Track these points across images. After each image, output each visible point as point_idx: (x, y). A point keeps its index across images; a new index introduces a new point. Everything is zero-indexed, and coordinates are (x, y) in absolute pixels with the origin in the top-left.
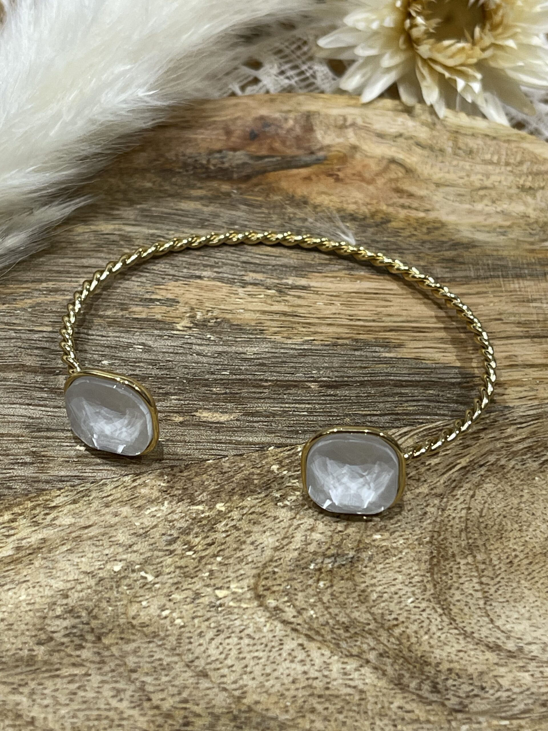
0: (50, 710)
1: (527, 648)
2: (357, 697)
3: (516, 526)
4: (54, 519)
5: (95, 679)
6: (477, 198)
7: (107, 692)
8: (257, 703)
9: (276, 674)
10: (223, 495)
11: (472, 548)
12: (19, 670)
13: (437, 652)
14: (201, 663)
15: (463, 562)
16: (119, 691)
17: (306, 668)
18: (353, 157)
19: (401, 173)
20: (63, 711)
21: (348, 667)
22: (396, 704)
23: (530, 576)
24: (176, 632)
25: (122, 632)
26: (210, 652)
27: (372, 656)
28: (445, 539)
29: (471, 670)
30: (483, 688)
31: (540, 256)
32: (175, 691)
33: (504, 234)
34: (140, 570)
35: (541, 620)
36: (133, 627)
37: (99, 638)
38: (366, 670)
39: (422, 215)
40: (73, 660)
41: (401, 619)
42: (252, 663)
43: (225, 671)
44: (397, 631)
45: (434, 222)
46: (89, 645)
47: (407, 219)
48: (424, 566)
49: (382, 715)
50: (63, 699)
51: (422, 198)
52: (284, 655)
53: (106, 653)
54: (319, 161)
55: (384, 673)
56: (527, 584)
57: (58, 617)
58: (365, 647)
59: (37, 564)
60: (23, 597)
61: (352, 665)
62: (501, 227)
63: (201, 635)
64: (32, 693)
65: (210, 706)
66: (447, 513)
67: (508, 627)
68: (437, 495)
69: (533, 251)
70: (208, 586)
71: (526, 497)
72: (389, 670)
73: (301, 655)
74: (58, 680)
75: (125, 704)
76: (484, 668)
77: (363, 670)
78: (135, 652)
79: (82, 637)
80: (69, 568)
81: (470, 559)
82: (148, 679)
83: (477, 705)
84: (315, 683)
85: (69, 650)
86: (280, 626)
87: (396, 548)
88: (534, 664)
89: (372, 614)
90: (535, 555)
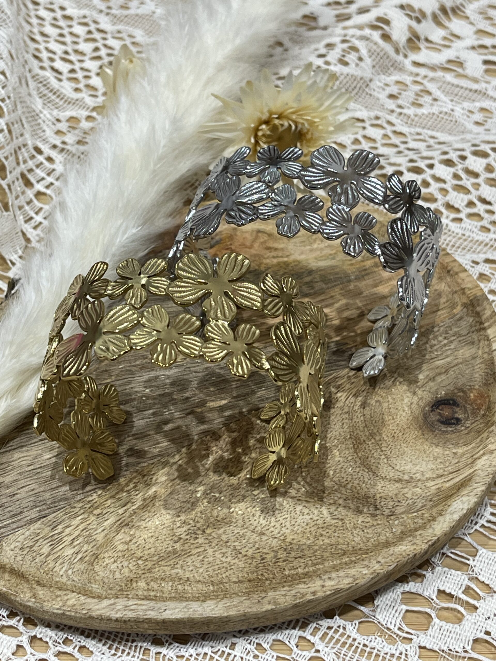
0: (194, 571)
1: (414, 476)
2: (340, 523)
3: (390, 417)
4: (156, 480)
5: (210, 551)
6: (312, 241)
7: (218, 555)
8: (293, 539)
9: (297, 523)
10: (238, 444)
11: (372, 435)
12: (171, 558)
13: (372, 490)
14: (259, 528)
15: (370, 443)
16: (224, 553)
17: (311, 516)
18: (236, 235)
19: (266, 238)
20: (201, 570)
21: (331, 510)
22: (360, 521)
23: (405, 441)
24: (241, 518)
25: (214, 525)
26: (261, 522)
27: (341, 501)
28: (357, 434)
29: (390, 494)
30: (399, 501)
31: (357, 266)
32: (251, 545)
33: (333, 259)
34: (210, 493)
35: (417, 461)
36: (219, 521)
37: (204, 531)
38: (340, 509)
39: (286, 259)
40: (195, 545)
41: (349, 480)
42: (284, 521)
43: (272, 529)
44: (349, 486)
45: (294, 262)
46: (200, 536)
47: (279, 264)
48: (352, 451)
49: (355, 528)
50: (198, 565)
51: (282, 249)
52: (298, 513)
53: (210, 538)
54: (218, 243)
55: (350, 508)
56: (405, 445)
57: (179, 527)
58: (336, 498)
59: (157, 505)
60: (157, 523)
61: (333, 508)
62: (331, 255)
63: (253, 515)
64: (182, 567)
65: (271, 548)
66: (354, 421)
67: (402, 468)
68: (346, 413)
69: (352, 265)
70: (248, 491)
71: (391, 401)
72: (351, 505)
73: (306, 511)
74: (192, 557)
75: (229, 558)
76: (397, 491)
77: (339, 510)
78: (224, 532)
79: (195, 533)
80: (175, 502)
81: (373, 441)
82: (236, 544)
83: (399, 510)
84: (318, 522)
85: (191, 541)
86: (290, 500)
87: (335, 446)
88: (420, 483)
89: (334, 481)
90: (404, 430)
